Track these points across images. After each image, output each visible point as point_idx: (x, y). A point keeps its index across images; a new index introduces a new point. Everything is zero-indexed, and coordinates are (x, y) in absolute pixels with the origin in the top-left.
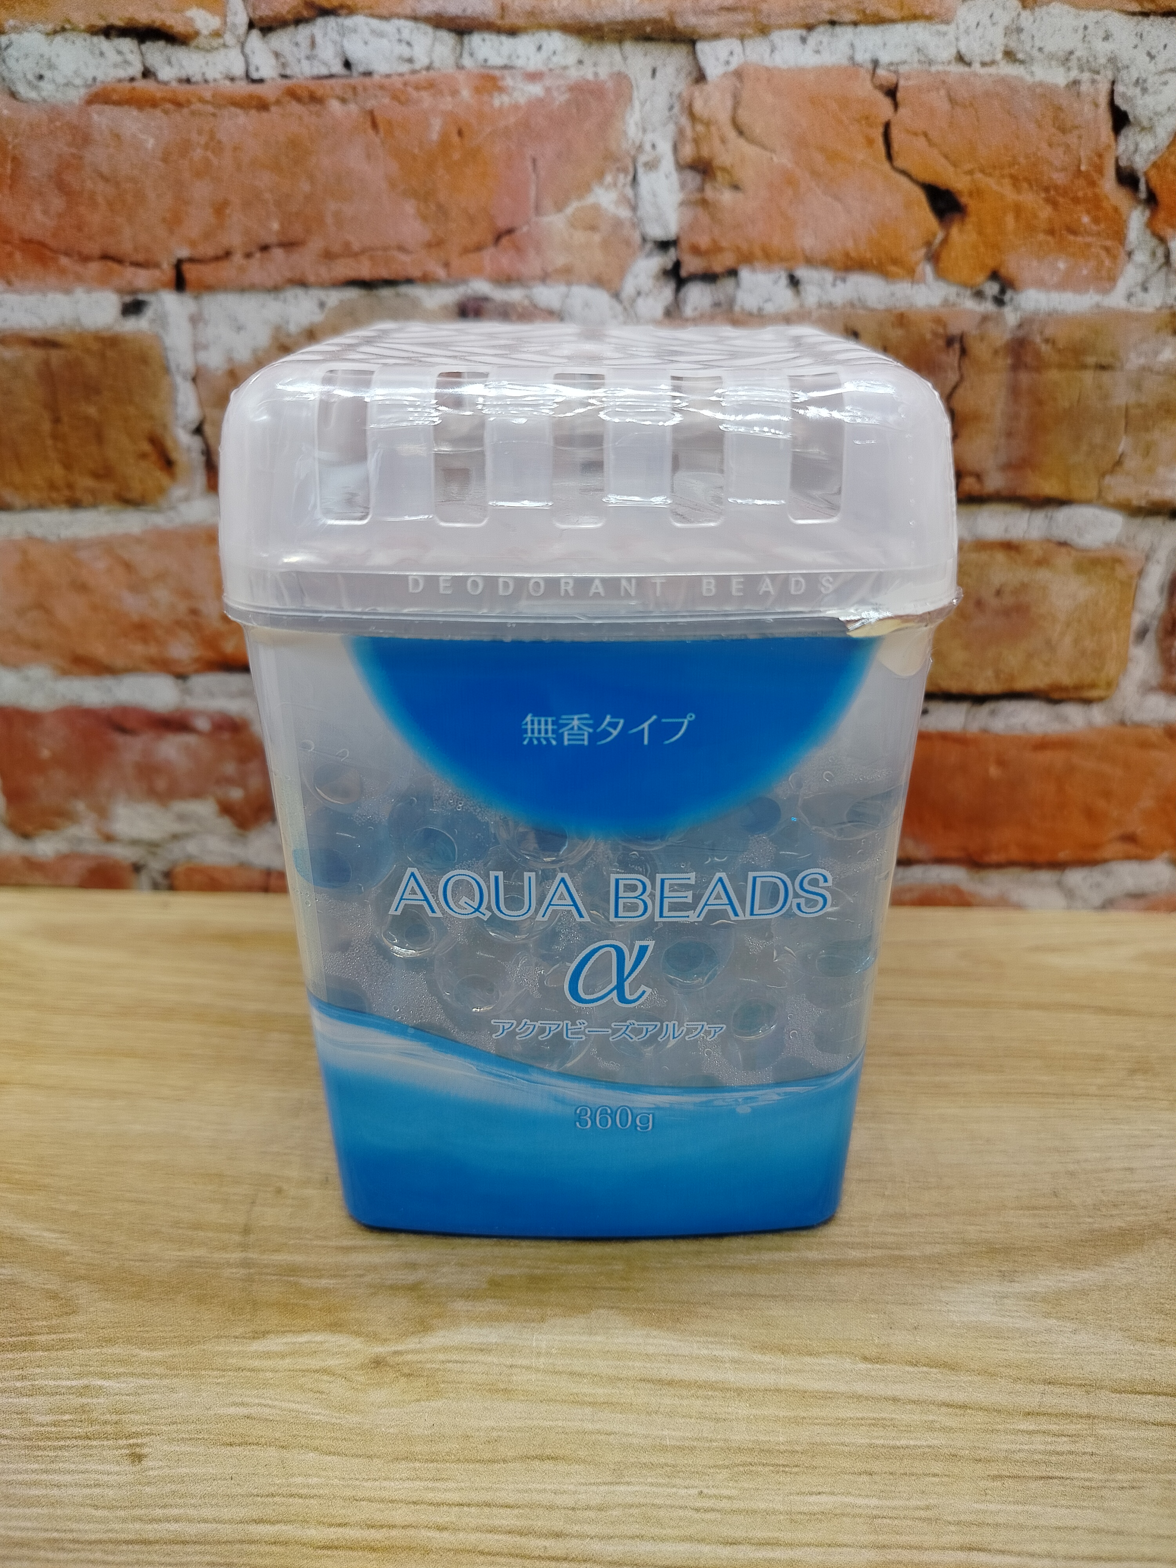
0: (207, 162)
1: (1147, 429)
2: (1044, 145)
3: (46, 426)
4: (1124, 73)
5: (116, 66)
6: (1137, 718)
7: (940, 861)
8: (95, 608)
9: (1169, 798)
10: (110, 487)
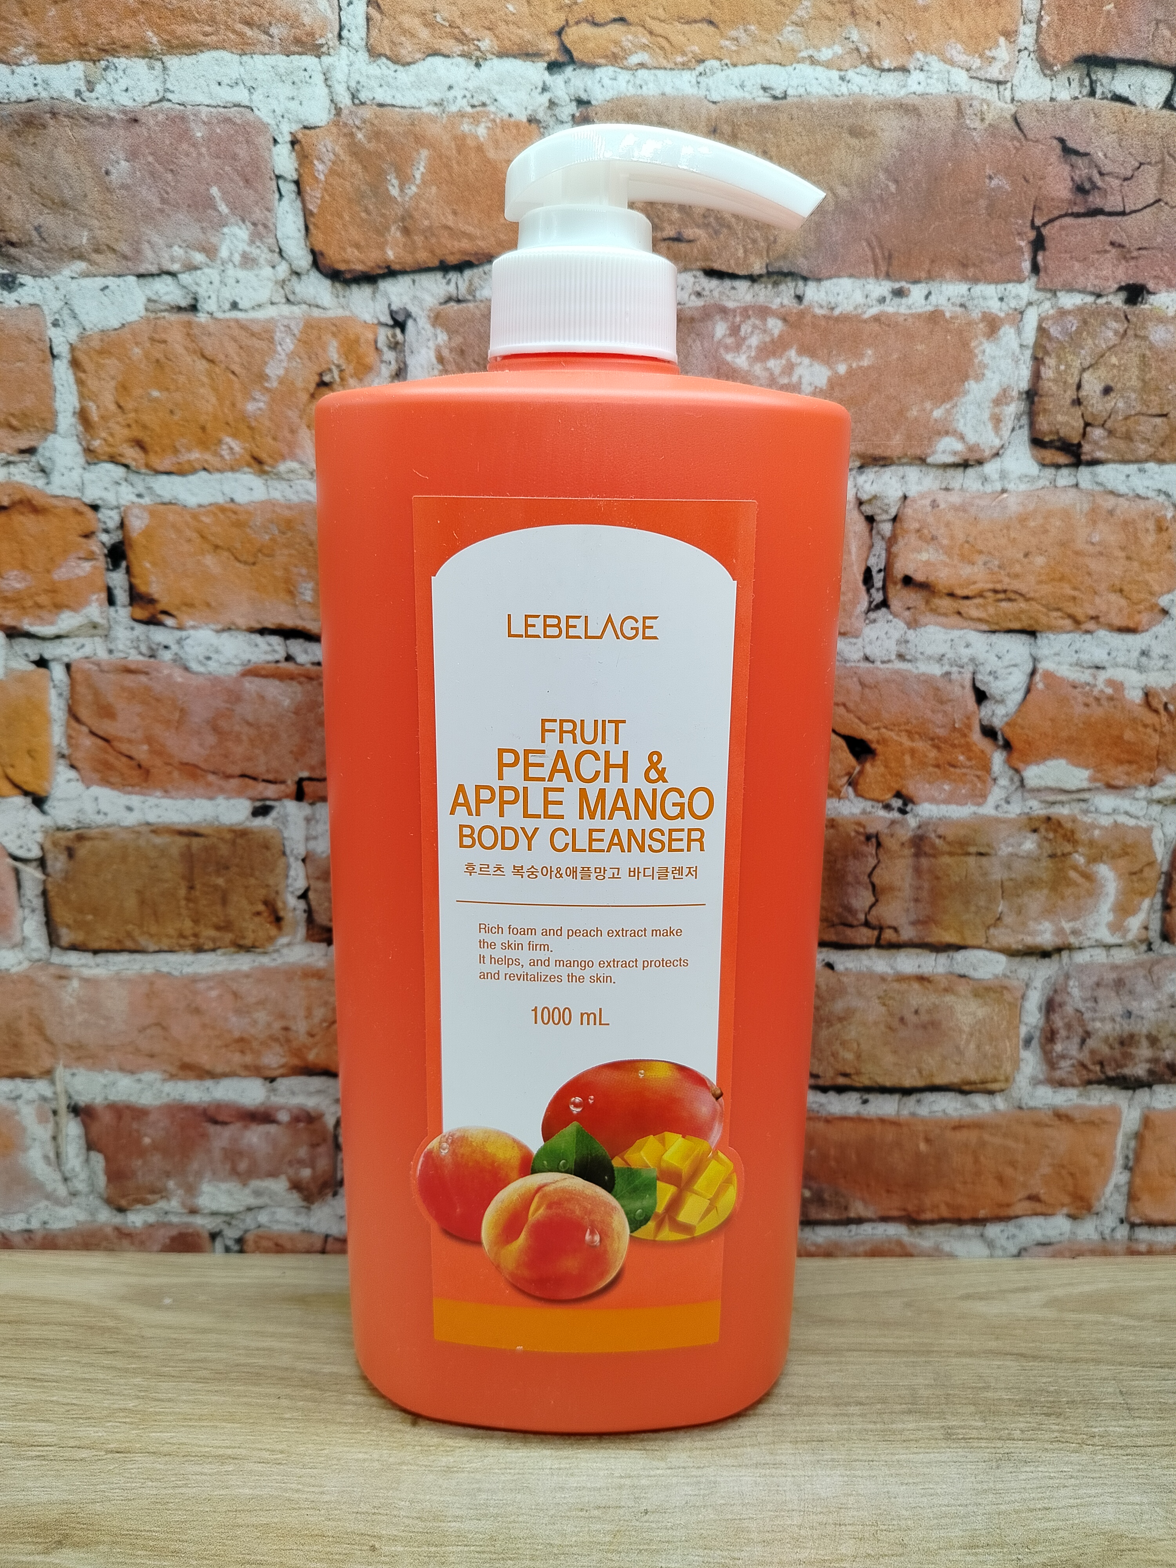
1: (1018, 896)
2: (928, 712)
3: (182, 892)
4: (981, 668)
5: (266, 653)
6: (1032, 1104)
7: (885, 1219)
8: (204, 1026)
9: (1063, 1166)
10: (229, 937)
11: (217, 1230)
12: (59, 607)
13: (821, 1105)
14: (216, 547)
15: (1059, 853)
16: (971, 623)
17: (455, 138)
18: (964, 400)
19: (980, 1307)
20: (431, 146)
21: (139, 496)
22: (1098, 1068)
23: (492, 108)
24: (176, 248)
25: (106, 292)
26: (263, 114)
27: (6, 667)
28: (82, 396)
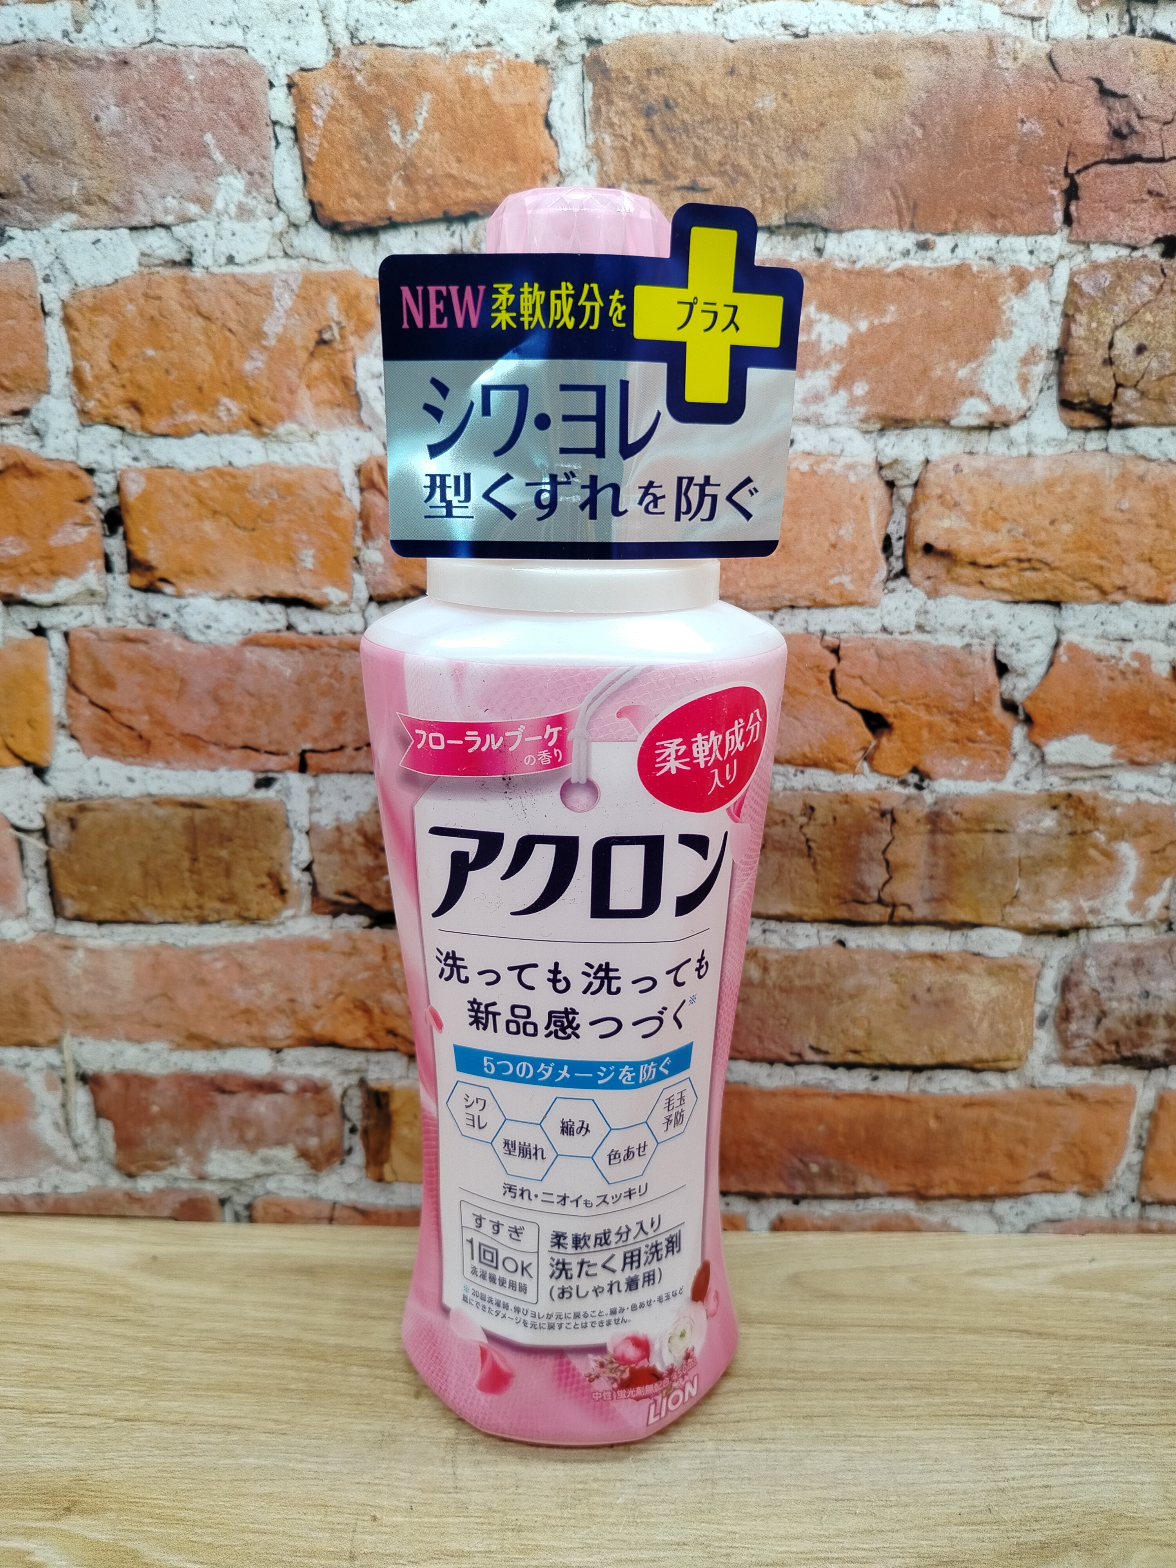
0: (331, 686)
1: (1036, 874)
2: (947, 685)
3: (186, 864)
4: (1003, 640)
5: (267, 621)
6: (1044, 1082)
7: (893, 1194)
8: (210, 997)
9: (1074, 1145)
10: (233, 909)
11: (225, 1196)
12: (55, 574)
13: (831, 1081)
14: (215, 512)
15: (1079, 831)
16: (993, 593)
17: (459, 81)
18: (990, 359)
19: (987, 1283)
20: (434, 89)
21: (136, 459)
22: (1113, 1048)
23: (498, 48)
24: (169, 199)
25: (98, 245)
26: (258, 55)
27: (3, 635)
28: (75, 356)
